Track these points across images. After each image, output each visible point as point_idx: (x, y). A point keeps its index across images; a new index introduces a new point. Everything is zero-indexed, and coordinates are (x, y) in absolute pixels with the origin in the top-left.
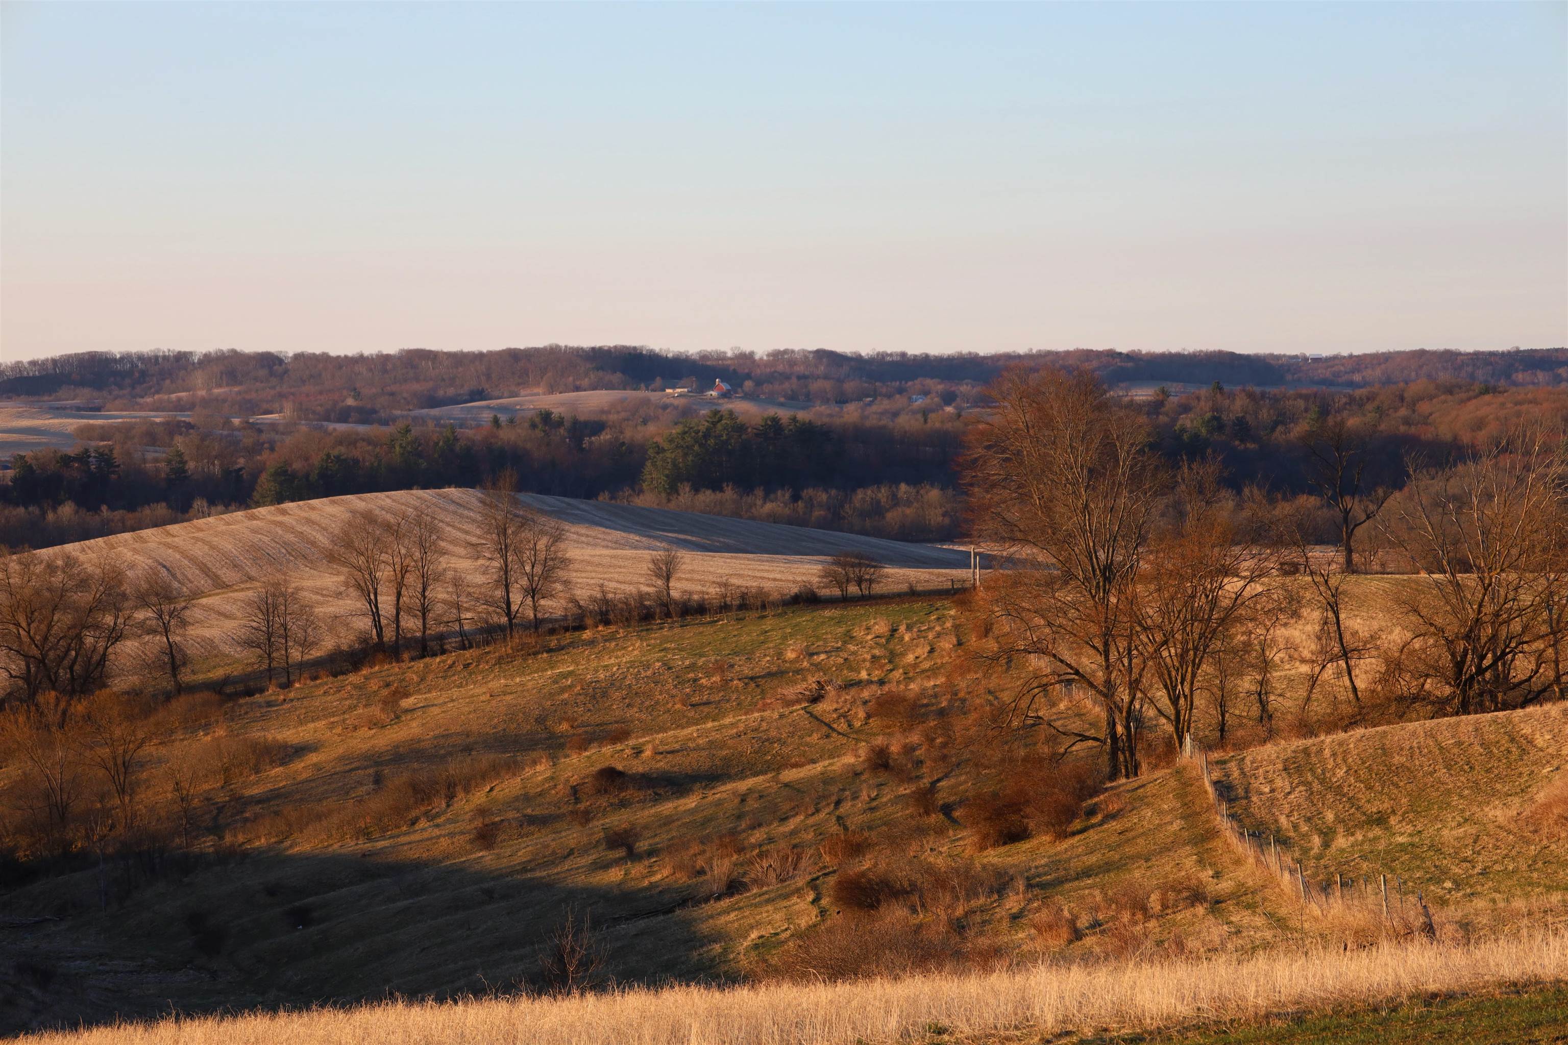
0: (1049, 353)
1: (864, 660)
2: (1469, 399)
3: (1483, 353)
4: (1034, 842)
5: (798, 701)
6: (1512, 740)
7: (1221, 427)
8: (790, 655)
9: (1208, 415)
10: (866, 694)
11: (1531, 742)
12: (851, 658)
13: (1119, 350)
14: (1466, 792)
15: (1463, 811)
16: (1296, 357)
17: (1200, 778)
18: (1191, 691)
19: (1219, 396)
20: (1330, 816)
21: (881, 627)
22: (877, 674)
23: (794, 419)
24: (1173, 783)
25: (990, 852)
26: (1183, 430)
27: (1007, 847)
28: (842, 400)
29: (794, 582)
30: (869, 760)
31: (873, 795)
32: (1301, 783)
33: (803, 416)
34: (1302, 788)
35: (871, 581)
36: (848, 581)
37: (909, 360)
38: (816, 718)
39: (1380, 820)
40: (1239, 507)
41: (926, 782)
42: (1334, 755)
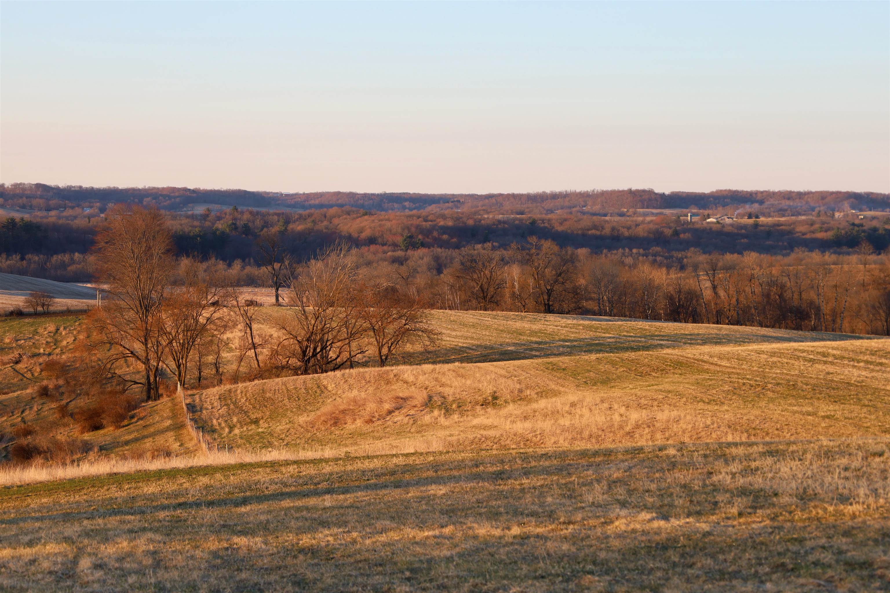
0: (154, 188)
1: (42, 344)
2: (358, 217)
3: (368, 194)
4: (105, 431)
5: (9, 363)
6: (319, 387)
7: (236, 228)
8: (7, 341)
9: (230, 222)
10: (41, 360)
11: (326, 388)
12: (36, 342)
13: (189, 187)
14: (294, 410)
15: (291, 418)
16: (277, 193)
17: (181, 402)
18: (186, 362)
19: (235, 213)
20: (235, 419)
21: (52, 328)
22: (48, 350)
23: (22, 219)
24: (169, 404)
25: (86, 434)
26: (217, 229)
27: (94, 432)
28: (49, 209)
29: (11, 305)
30: (39, 391)
31: (39, 408)
32: (225, 405)
33: (27, 217)
34: (225, 407)
35: (48, 305)
36: (37, 305)
37: (83, 190)
38: (17, 371)
39: (256, 422)
40: (243, 268)
41: (64, 402)
42: (242, 392)
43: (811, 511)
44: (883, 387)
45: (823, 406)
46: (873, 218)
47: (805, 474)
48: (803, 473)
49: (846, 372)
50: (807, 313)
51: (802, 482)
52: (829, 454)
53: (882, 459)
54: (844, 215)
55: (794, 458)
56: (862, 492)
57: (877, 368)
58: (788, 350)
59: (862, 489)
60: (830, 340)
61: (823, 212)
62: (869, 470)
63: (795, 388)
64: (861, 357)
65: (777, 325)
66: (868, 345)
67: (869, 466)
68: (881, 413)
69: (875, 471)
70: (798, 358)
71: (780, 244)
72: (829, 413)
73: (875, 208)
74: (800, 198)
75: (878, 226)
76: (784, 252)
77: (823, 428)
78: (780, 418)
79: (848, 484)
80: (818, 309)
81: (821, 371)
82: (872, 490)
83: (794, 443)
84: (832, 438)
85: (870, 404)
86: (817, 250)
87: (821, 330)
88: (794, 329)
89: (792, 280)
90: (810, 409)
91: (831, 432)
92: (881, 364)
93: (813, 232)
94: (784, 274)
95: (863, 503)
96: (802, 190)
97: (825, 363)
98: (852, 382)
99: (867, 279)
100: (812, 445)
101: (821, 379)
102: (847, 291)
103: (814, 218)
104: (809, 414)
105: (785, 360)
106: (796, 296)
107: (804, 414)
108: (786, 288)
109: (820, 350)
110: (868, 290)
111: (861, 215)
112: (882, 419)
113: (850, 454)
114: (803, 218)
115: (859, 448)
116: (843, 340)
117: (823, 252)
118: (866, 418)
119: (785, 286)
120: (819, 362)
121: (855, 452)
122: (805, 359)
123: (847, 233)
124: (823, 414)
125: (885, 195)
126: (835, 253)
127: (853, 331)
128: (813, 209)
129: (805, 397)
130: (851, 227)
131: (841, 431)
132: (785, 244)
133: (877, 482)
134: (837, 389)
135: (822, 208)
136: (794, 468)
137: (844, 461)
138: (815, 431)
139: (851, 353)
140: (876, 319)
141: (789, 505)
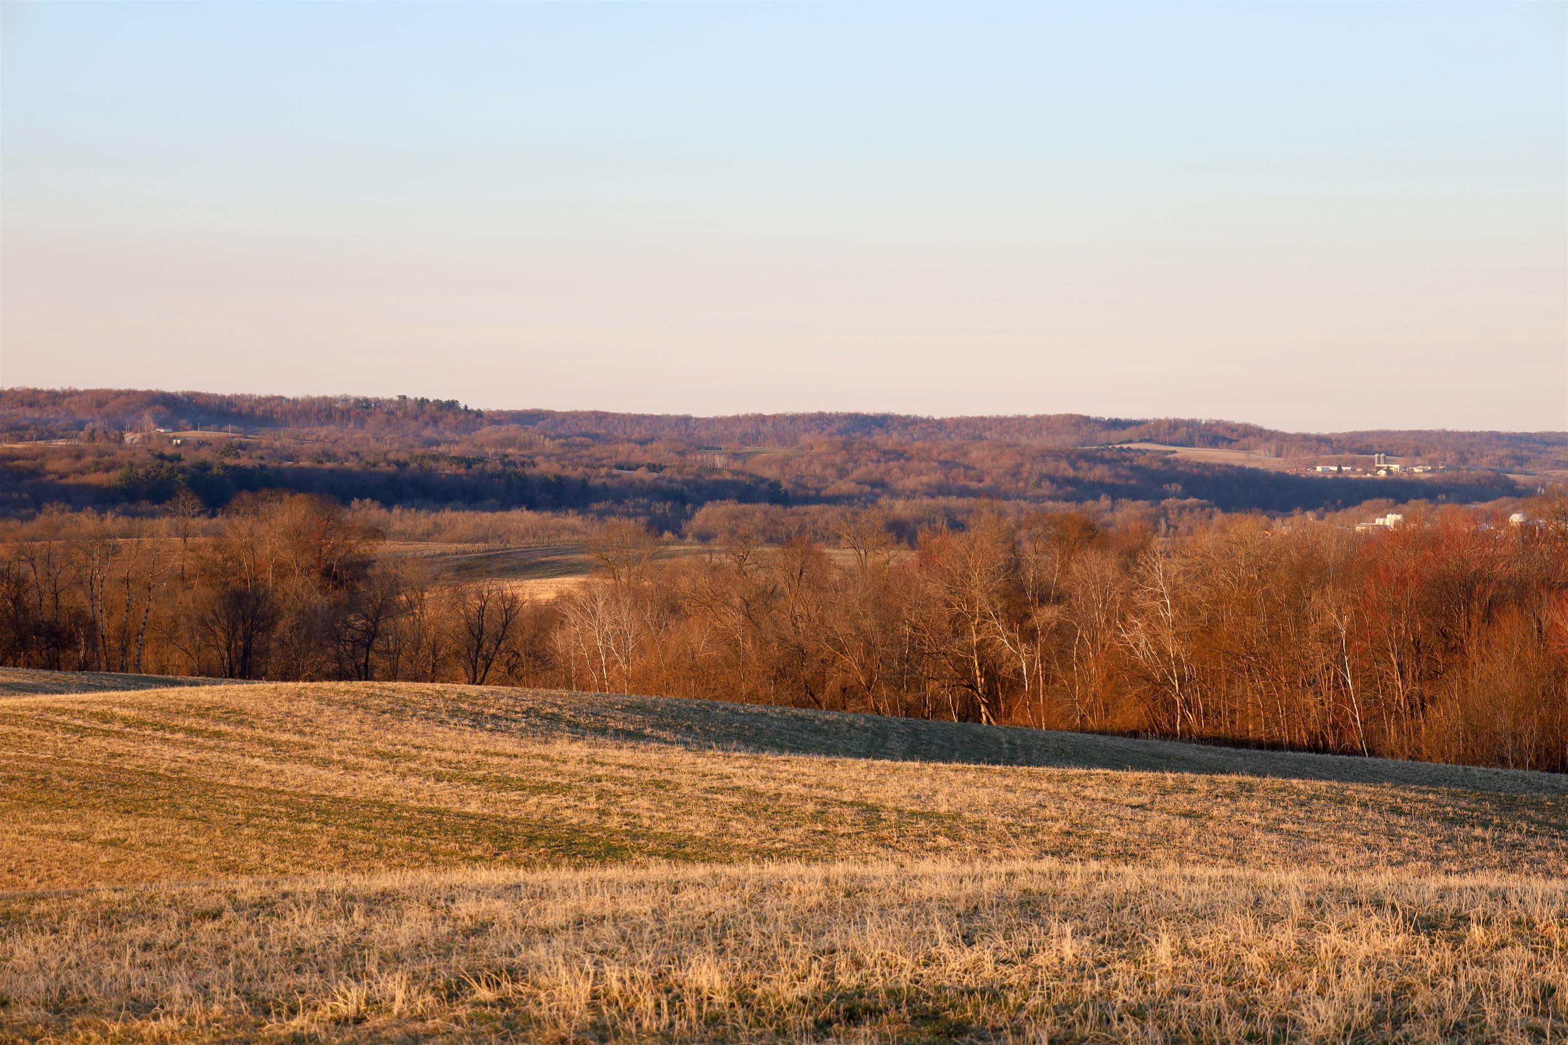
43: (76, 1035)
44: (223, 781)
45: (103, 821)
46: (201, 444)
47: (63, 960)
48: (59, 958)
49: (149, 753)
50: (71, 636)
51: (58, 977)
52: (113, 917)
53: (217, 924)
54: (144, 437)
55: (42, 929)
56: (177, 991)
57: (211, 743)
58: (31, 710)
59: (179, 986)
60: (116, 689)
61: (102, 432)
62: (192, 948)
63: (45, 787)
64: (178, 721)
65: (10, 660)
66: (193, 697)
67: (193, 938)
68: (218, 833)
69: (204, 950)
70: (52, 726)
71: (15, 495)
72: (114, 835)
73: (205, 425)
74: (54, 404)
75: (209, 459)
76: (23, 512)
77: (103, 865)
78: (16, 848)
79: (150, 977)
80: (92, 627)
81: (100, 752)
82: (197, 987)
83: (42, 897)
84: (119, 886)
85: (197, 815)
86: (89, 508)
87: (99, 668)
88: (44, 668)
89: (38, 569)
90: (77, 828)
91: (119, 874)
92: (218, 735)
93: (82, 473)
94: (23, 557)
95: (181, 1014)
96: (58, 388)
97: (107, 734)
98: (161, 771)
99: (190, 565)
100: (79, 900)
101: (98, 767)
102: (149, 589)
103: (82, 444)
104: (74, 838)
105: (27, 731)
106: (47, 601)
107: (64, 839)
108: (27, 586)
109: (96, 709)
110: (191, 588)
111: (174, 438)
112: (221, 845)
113: (154, 917)
114: (61, 443)
115: (173, 903)
116: (142, 687)
117: (102, 512)
118: (188, 842)
119: (24, 581)
120: (94, 733)
121: (165, 911)
122: (66, 728)
123: (148, 473)
124: (103, 837)
125: (223, 397)
126: (125, 513)
127: (162, 671)
128: (80, 426)
129: (65, 805)
130: (158, 461)
131: (139, 872)
132: (26, 495)
133: (208, 971)
134: (132, 785)
135: (98, 424)
136: (41, 949)
137: (143, 931)
138: (86, 872)
139: (158, 714)
140: (207, 646)
141: (30, 1024)
